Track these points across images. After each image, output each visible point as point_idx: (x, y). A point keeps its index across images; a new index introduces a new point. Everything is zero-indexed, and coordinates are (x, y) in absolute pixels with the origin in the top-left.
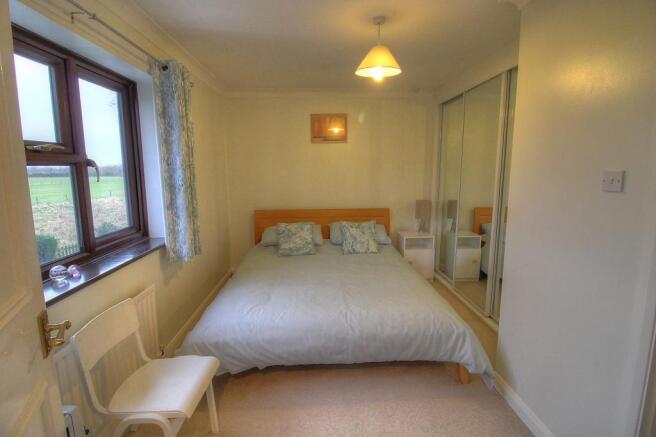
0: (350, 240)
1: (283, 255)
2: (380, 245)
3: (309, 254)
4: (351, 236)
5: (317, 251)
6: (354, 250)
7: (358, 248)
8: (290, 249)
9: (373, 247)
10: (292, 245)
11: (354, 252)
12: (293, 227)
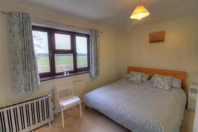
0: (156, 82)
1: (129, 82)
2: (172, 87)
3: (138, 84)
4: (157, 81)
5: (142, 83)
6: (157, 86)
7: (159, 86)
8: (132, 80)
9: (167, 87)
10: (132, 79)
11: (157, 87)
12: (135, 73)
